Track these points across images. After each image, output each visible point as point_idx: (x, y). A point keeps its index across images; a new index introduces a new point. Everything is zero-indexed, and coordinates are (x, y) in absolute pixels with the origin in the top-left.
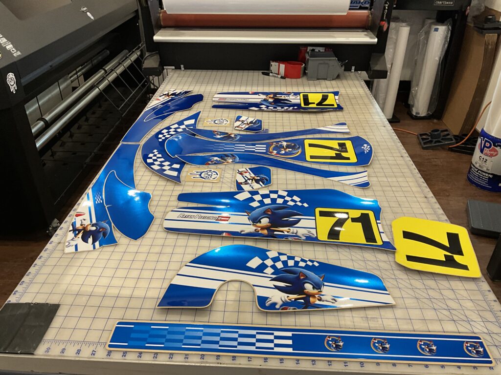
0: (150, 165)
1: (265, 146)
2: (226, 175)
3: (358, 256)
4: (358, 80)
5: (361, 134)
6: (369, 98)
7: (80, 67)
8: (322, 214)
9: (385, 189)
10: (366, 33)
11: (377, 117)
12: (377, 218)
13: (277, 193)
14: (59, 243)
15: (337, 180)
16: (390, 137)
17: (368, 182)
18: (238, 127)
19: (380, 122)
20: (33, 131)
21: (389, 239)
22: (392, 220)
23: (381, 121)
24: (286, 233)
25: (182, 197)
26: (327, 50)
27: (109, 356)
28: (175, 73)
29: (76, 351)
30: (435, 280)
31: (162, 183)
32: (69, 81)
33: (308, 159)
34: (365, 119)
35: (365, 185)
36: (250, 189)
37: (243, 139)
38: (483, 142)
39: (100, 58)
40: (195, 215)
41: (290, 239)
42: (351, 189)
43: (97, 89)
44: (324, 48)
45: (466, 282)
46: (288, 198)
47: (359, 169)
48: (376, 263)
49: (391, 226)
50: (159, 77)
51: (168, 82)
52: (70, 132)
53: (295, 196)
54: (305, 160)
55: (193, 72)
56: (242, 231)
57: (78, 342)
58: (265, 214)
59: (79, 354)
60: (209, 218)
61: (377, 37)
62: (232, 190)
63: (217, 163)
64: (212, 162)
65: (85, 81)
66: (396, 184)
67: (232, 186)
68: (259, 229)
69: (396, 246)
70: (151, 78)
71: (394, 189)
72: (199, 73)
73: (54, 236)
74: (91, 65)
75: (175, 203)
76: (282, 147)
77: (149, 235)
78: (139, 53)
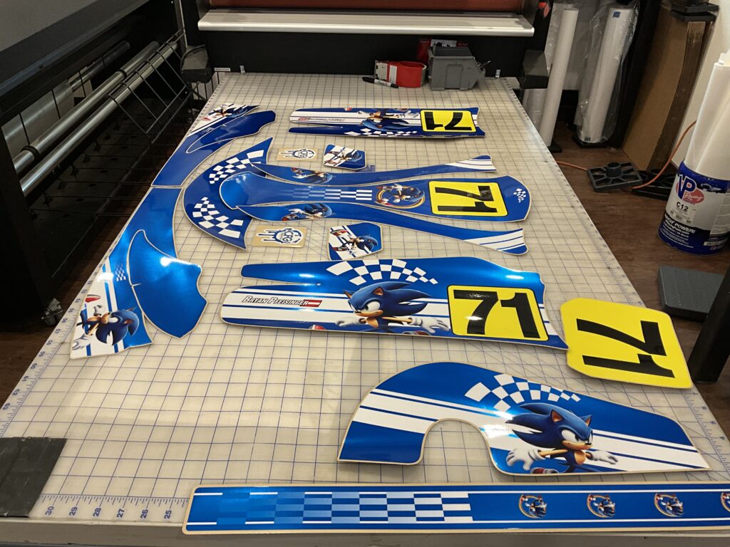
0: (197, 220)
1: (371, 191)
2: (314, 236)
3: (512, 358)
4: (505, 90)
5: (512, 172)
6: (522, 118)
7: (86, 68)
8: (459, 295)
9: (549, 255)
10: (517, 20)
11: (535, 147)
12: (539, 299)
13: (391, 264)
14: (62, 343)
15: (478, 243)
16: (554, 178)
17: (525, 246)
18: (329, 161)
19: (540, 155)
20: (16, 166)
21: (557, 331)
22: (561, 303)
23: (542, 153)
24: (406, 325)
25: (249, 271)
26: (459, 44)
27: (145, 517)
28: (230, 78)
29: (94, 512)
30: (625, 393)
31: (217, 248)
32: (69, 89)
33: (435, 211)
34: (517, 151)
35: (519, 251)
36: (351, 257)
37: (338, 181)
38: (683, 181)
39: (115, 54)
40: (268, 298)
41: (412, 333)
42: (500, 256)
43: (113, 102)
44: (456, 42)
45: (671, 395)
46: (406, 272)
47: (511, 227)
48: (539, 368)
49: (559, 311)
50: (207, 84)
51: (222, 92)
52: (74, 167)
53: (417, 268)
54: (430, 213)
55: (259, 77)
56: (340, 322)
57: (97, 497)
58: (373, 295)
59: (97, 515)
60: (289, 302)
61: (534, 26)
62: (324, 260)
63: (299, 217)
64: (292, 215)
65: (94, 89)
66: (565, 249)
67: (324, 253)
68: (366, 318)
69: (567, 343)
70: (194, 85)
71: (562, 256)
72: (267, 78)
73: (53, 333)
74: (102, 64)
75: (237, 280)
76: (396, 192)
77: (201, 329)
78: (174, 47)
